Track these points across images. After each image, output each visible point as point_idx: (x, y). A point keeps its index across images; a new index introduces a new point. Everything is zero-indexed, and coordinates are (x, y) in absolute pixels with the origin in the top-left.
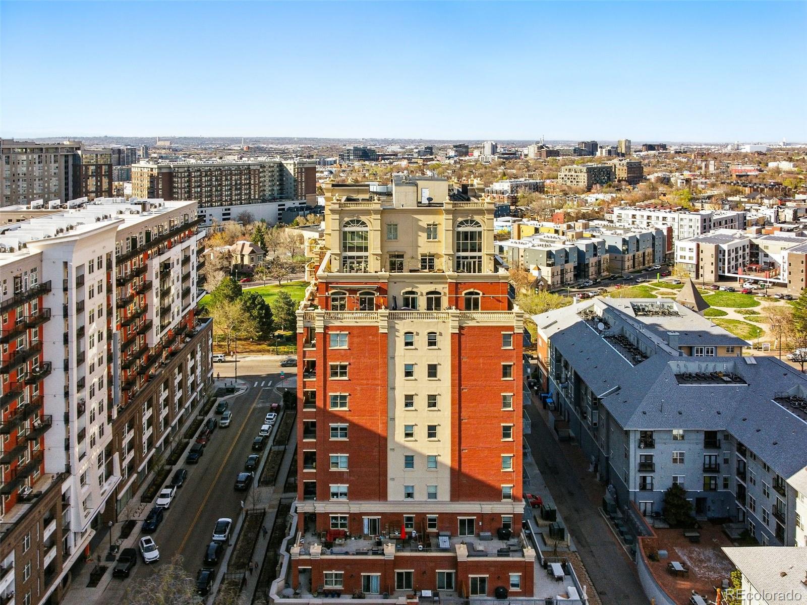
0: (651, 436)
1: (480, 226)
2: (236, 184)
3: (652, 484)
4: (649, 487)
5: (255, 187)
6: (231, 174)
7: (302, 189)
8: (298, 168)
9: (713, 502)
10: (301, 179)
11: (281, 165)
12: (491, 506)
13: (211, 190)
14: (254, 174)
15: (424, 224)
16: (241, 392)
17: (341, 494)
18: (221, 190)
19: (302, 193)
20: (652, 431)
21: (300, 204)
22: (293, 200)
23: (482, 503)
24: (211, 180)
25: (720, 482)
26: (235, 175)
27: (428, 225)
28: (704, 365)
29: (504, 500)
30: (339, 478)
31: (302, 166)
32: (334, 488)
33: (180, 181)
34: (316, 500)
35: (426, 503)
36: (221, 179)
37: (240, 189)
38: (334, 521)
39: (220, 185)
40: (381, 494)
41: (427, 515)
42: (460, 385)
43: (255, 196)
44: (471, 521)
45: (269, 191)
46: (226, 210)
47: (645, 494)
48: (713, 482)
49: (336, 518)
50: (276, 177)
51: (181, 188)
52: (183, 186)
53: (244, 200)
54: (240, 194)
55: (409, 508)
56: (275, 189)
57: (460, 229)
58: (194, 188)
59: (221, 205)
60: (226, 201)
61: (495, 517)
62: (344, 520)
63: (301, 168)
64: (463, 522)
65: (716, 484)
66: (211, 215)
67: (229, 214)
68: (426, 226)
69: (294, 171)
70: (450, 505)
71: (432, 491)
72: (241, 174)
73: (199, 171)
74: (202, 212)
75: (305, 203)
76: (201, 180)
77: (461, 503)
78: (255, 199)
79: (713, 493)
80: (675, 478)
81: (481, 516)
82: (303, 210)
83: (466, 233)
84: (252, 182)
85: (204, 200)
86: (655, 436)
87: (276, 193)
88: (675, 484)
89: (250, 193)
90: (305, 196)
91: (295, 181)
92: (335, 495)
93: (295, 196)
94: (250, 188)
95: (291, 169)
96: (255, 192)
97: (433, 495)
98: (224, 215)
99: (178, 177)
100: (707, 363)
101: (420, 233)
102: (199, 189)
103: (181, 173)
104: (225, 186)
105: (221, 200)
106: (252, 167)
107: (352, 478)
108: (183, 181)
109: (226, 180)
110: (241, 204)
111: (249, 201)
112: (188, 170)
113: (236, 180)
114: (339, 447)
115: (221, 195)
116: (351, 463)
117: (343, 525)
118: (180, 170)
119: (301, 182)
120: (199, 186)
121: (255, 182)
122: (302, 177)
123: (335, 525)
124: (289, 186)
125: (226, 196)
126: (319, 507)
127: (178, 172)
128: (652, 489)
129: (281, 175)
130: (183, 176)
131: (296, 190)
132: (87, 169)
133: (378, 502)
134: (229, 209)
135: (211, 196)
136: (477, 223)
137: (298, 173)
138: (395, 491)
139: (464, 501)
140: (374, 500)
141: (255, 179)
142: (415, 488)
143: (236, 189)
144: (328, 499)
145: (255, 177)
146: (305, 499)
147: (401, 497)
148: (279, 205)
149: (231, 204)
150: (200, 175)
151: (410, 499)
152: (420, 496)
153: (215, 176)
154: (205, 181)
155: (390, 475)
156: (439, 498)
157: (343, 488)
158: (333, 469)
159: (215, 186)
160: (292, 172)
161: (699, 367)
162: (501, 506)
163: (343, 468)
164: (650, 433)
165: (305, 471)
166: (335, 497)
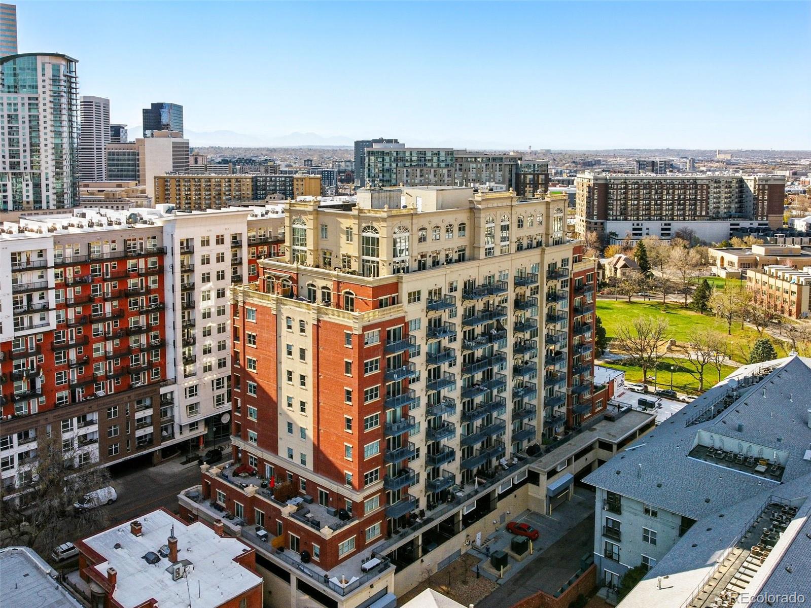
0: (620, 500)
1: (378, 233)
2: (679, 198)
3: (619, 555)
4: (615, 557)
5: (701, 203)
6: (674, 188)
7: (763, 208)
8: (759, 185)
10: (763, 197)
11: (741, 181)
12: (337, 487)
13: (649, 204)
14: (702, 189)
15: (344, 227)
17: (254, 440)
18: (661, 204)
19: (763, 213)
20: (621, 496)
21: (759, 224)
22: (751, 219)
24: (650, 193)
26: (678, 189)
27: (347, 228)
29: (346, 485)
30: (252, 426)
31: (763, 183)
32: (250, 433)
33: (615, 193)
34: (240, 439)
35: (300, 467)
36: (662, 193)
37: (684, 204)
39: (661, 199)
40: (275, 449)
41: (300, 478)
42: (318, 372)
43: (701, 213)
44: (327, 495)
45: (725, 208)
46: (665, 225)
47: (611, 563)
49: (252, 458)
50: (734, 193)
51: (617, 200)
52: (619, 198)
53: (689, 216)
54: (684, 209)
55: (290, 468)
56: (733, 206)
57: (365, 234)
58: (631, 200)
59: (661, 219)
60: (666, 215)
61: (340, 497)
62: (256, 462)
63: (763, 185)
64: (321, 493)
66: (648, 229)
67: (669, 229)
68: (345, 229)
69: (755, 188)
70: (313, 475)
71: (303, 458)
72: (685, 188)
73: (636, 183)
74: (638, 225)
76: (638, 193)
77: (320, 476)
78: (701, 216)
80: (645, 559)
81: (332, 493)
83: (368, 238)
84: (699, 198)
85: (641, 213)
86: (623, 502)
87: (733, 211)
88: (644, 566)
89: (695, 209)
90: (767, 217)
91: (755, 198)
92: (251, 438)
93: (755, 216)
94: (695, 204)
95: (751, 185)
96: (701, 208)
97: (303, 462)
98: (663, 229)
99: (614, 189)
100: (752, 444)
101: (342, 235)
102: (636, 202)
103: (617, 184)
104: (666, 200)
105: (661, 214)
106: (698, 182)
107: (259, 429)
108: (619, 193)
109: (668, 194)
110: (684, 219)
111: (694, 217)
112: (625, 183)
113: (679, 195)
114: (252, 402)
115: (661, 209)
116: (259, 417)
117: (256, 465)
118: (616, 182)
119: (763, 200)
120: (635, 199)
121: (702, 197)
122: (763, 195)
123: (251, 463)
124: (749, 204)
125: (666, 210)
126: (242, 444)
127: (614, 184)
128: (618, 561)
129: (741, 192)
130: (619, 187)
131: (756, 208)
132: (525, 177)
133: (273, 455)
134: (669, 224)
135: (649, 209)
136: (376, 230)
137: (759, 190)
138: (282, 450)
140: (271, 451)
141: (702, 195)
142: (293, 451)
143: (679, 204)
144: (247, 440)
145: (702, 192)
146: (236, 436)
147: (286, 456)
148: (731, 225)
149: (673, 219)
150: (638, 188)
151: (291, 460)
152: (297, 459)
153: (655, 189)
154: (643, 194)
155: (279, 434)
156: (307, 466)
157: (255, 435)
158: (249, 418)
159: (655, 200)
160: (752, 189)
161: (740, 445)
162: (344, 489)
163: (254, 419)
166: (251, 440)
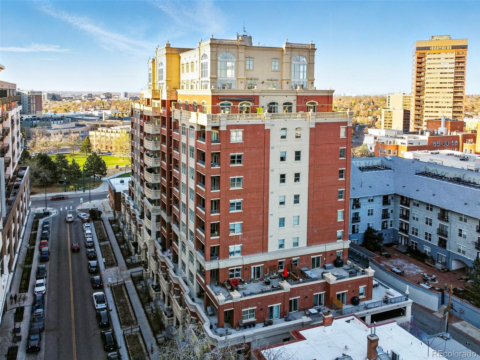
0: (358, 201)
3: (358, 229)
4: (356, 231)
7: (33, 108)
8: (31, 95)
9: (385, 235)
10: (33, 102)
12: (331, 246)
16: (53, 214)
17: (236, 252)
19: (33, 110)
20: (358, 199)
21: (32, 117)
22: (28, 114)
23: (326, 244)
25: (389, 224)
28: (367, 162)
29: (338, 241)
30: (235, 240)
31: (33, 94)
32: (232, 248)
34: (219, 259)
35: (292, 250)
38: (231, 273)
40: (264, 248)
41: (293, 259)
42: (315, 164)
44: (318, 258)
47: (355, 235)
48: (385, 224)
49: (232, 271)
55: (282, 255)
61: (333, 253)
62: (238, 271)
63: (33, 95)
64: (313, 259)
65: (387, 225)
70: (306, 250)
71: (296, 241)
75: (35, 116)
77: (314, 246)
79: (386, 230)
80: (369, 224)
81: (325, 253)
82: (35, 120)
86: (360, 201)
88: (369, 228)
90: (35, 112)
91: (29, 103)
92: (233, 253)
93: (29, 112)
97: (296, 244)
100: (369, 161)
107: (245, 239)
114: (236, 218)
116: (244, 228)
117: (237, 275)
119: (33, 104)
122: (33, 101)
123: (232, 276)
124: (25, 106)
126: (222, 264)
128: (357, 232)
131: (30, 109)
133: (262, 254)
137: (31, 98)
138: (273, 245)
139: (315, 245)
140: (259, 253)
142: (285, 241)
144: (228, 257)
146: (211, 260)
147: (277, 248)
151: (281, 249)
152: (288, 245)
155: (270, 234)
156: (300, 246)
157: (238, 247)
158: (231, 234)
162: (337, 245)
163: (238, 232)
164: (357, 199)
165: (212, 238)
166: (232, 255)
